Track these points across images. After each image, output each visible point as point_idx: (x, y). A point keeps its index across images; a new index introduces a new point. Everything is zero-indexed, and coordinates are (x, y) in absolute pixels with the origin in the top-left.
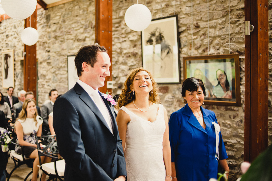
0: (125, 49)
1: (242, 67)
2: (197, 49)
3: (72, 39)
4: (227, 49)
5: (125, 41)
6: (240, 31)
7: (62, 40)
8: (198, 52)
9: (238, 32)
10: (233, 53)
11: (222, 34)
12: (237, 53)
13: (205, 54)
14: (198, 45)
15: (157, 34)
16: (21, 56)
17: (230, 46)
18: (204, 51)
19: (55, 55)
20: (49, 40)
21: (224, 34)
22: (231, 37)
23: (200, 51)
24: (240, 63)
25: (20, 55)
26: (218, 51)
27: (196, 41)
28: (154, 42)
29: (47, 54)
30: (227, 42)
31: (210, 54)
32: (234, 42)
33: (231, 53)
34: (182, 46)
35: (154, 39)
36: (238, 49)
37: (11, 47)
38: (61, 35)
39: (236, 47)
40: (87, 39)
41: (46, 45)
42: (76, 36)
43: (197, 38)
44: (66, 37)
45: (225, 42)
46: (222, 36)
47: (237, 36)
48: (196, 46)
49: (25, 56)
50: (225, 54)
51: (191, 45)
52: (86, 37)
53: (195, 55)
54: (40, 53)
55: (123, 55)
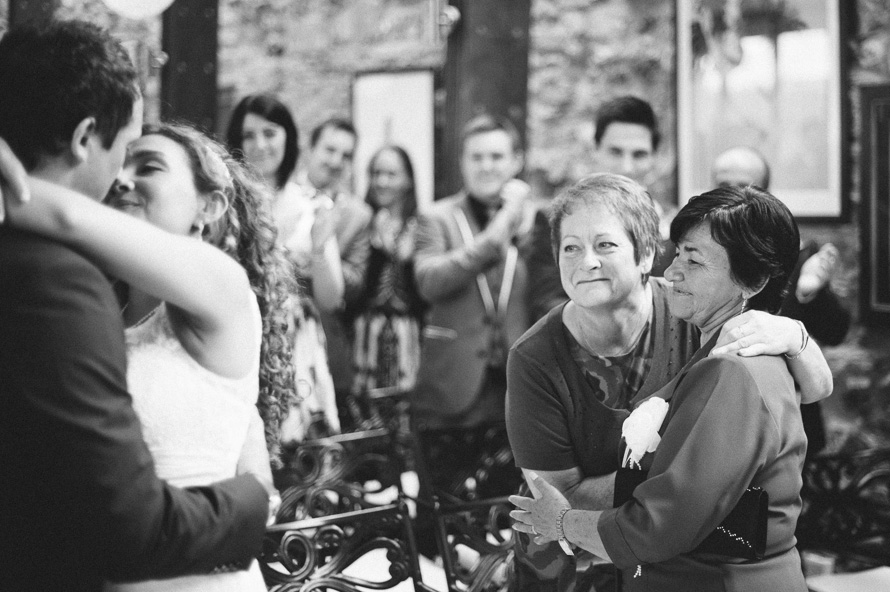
5: (602, 0)
19: (302, 67)
29: (272, 63)
41: (270, 21)
49: (165, 73)
55: (592, 72)
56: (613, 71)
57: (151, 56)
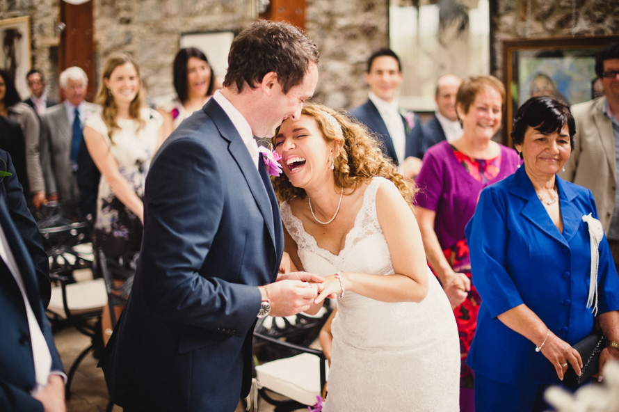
0: (342, 15)
2: (542, 18)
8: (546, 29)
13: (564, 33)
14: (546, 8)
16: (52, 34)
19: (144, 31)
23: (551, 24)
25: (48, 30)
26: (601, 26)
29: (123, 28)
31: (577, 34)
34: (501, 9)
37: (22, 8)
41: (121, 4)
48: (538, 11)
49: (63, 35)
51: (525, 6)
53: (536, 34)
54: (104, 27)
55: (335, 33)
56: (349, 32)
57: (56, 25)
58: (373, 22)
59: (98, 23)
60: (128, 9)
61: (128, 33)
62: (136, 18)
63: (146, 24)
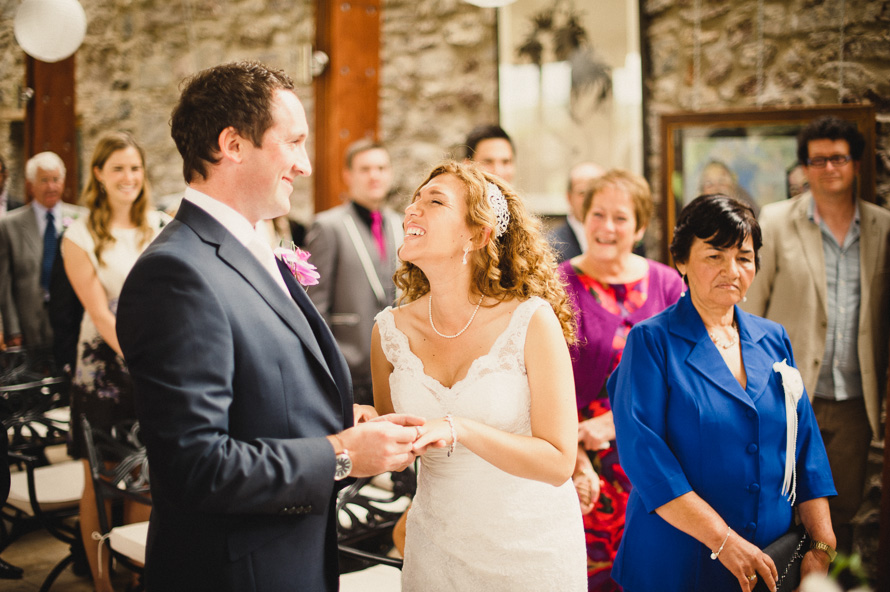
0: (432, 78)
1: (884, 158)
2: (716, 82)
3: (220, 38)
4: (831, 84)
5: (430, 47)
6: (882, 14)
7: (178, 39)
8: (722, 98)
9: (872, 19)
10: (853, 101)
11: (813, 25)
12: (866, 102)
13: (746, 103)
14: (721, 68)
15: (560, 21)
16: (15, 105)
17: (844, 77)
18: (743, 90)
19: (148, 100)
20: (126, 39)
21: (820, 25)
22: (848, 38)
23: (728, 91)
24: (878, 141)
25: (9, 99)
26: (798, 93)
27: (711, 53)
28: (548, 54)
29: (117, 96)
30: (831, 59)
31: (766, 106)
32: (859, 59)
33: (845, 100)
34: (658, 69)
35: (546, 40)
36: (873, 87)
38: (175, 18)
39: (864, 78)
40: (280, 39)
41: (115, 61)
42: (236, 25)
43: (715, 40)
44: (194, 28)
45: (824, 58)
46: (814, 36)
47: (870, 36)
48: (710, 73)
49: (31, 105)
50: (824, 104)
51: (691, 65)
52: (275, 30)
53: (708, 104)
54: (90, 95)
55: (421, 103)
56: (442, 102)
57: (20, 91)
58: (476, 88)
59: (82, 89)
60: (125, 69)
61: (125, 103)
62: (136, 82)
63: (151, 90)
